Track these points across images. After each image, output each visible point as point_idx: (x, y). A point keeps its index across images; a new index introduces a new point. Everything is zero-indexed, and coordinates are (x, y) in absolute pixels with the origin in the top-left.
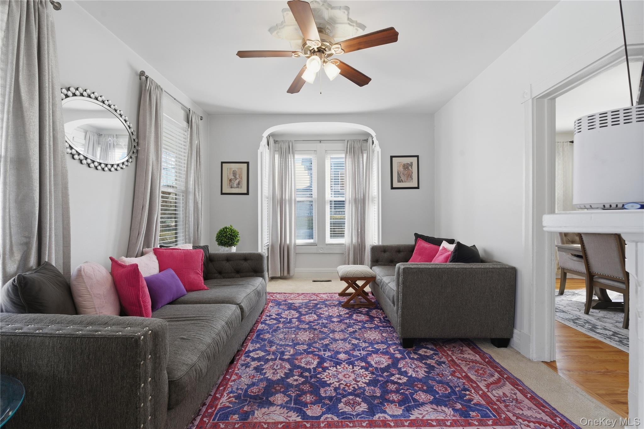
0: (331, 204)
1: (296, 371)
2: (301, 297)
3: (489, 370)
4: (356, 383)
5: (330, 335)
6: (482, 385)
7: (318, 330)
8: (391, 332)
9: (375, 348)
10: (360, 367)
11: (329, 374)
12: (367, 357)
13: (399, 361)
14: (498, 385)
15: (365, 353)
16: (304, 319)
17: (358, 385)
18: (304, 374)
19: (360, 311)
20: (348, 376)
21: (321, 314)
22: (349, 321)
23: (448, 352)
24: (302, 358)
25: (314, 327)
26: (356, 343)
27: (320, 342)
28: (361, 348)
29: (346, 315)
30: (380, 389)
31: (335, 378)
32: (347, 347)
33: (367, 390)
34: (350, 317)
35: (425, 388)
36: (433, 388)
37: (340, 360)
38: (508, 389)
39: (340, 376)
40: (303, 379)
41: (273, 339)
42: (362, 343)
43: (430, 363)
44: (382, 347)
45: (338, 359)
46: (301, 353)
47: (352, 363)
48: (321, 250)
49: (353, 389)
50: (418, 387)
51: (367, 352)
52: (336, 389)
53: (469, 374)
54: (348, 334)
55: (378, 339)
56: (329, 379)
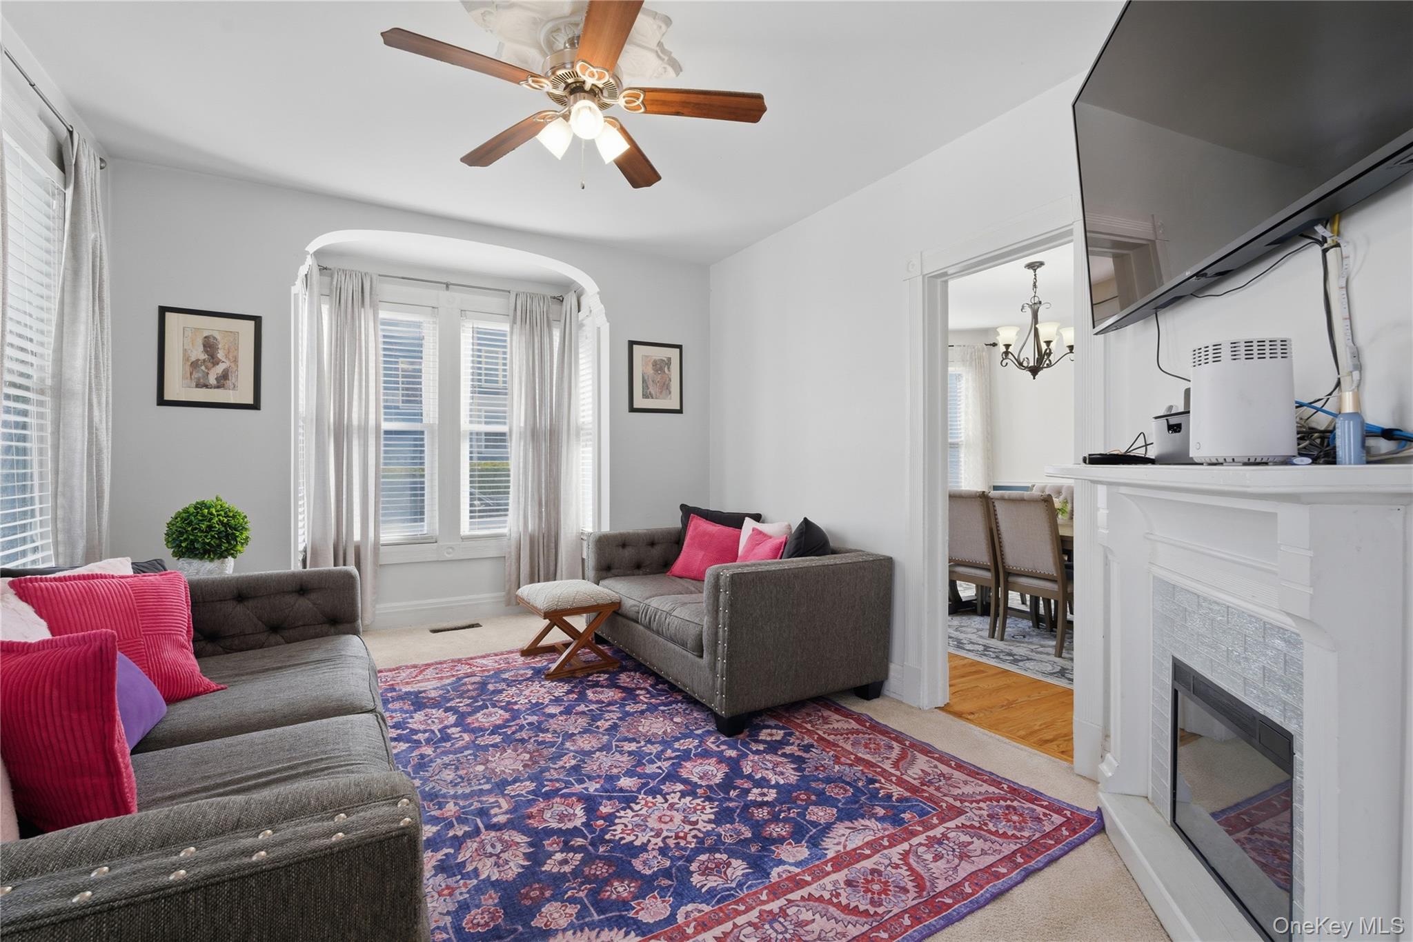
0: (471, 440)
1: (548, 842)
2: (430, 673)
3: (883, 740)
4: (692, 827)
5: (565, 747)
6: (887, 766)
7: (532, 741)
8: (687, 712)
9: (678, 750)
10: (679, 794)
11: (626, 826)
12: (677, 772)
13: (739, 762)
14: (908, 759)
15: (666, 765)
16: (476, 725)
17: (699, 830)
18: (572, 843)
19: (592, 681)
20: (668, 819)
21: (509, 703)
22: (587, 706)
23: (806, 725)
24: (541, 811)
25: (518, 736)
26: (634, 748)
27: (557, 766)
28: (652, 756)
29: (571, 696)
30: (743, 823)
31: (645, 830)
32: (622, 762)
33: (723, 833)
34: (582, 698)
35: (813, 797)
36: (824, 793)
37: (627, 791)
38: (922, 762)
39: (652, 823)
40: (579, 856)
41: (433, 788)
42: (645, 746)
43: (790, 752)
44: (690, 744)
45: (621, 790)
46: (529, 801)
47: (654, 792)
48: (449, 553)
49: (695, 840)
50: (802, 800)
51: (671, 762)
52: (663, 851)
53: (860, 755)
54: (604, 735)
55: (672, 730)
56: (635, 838)
